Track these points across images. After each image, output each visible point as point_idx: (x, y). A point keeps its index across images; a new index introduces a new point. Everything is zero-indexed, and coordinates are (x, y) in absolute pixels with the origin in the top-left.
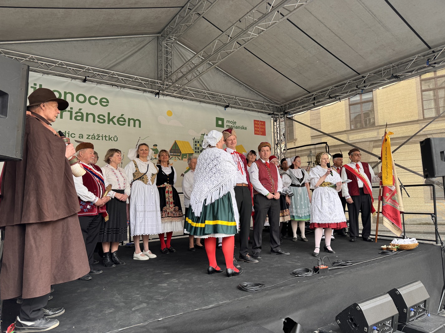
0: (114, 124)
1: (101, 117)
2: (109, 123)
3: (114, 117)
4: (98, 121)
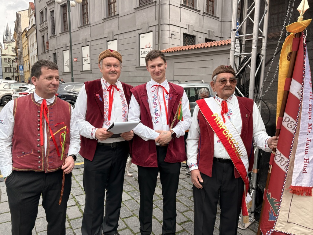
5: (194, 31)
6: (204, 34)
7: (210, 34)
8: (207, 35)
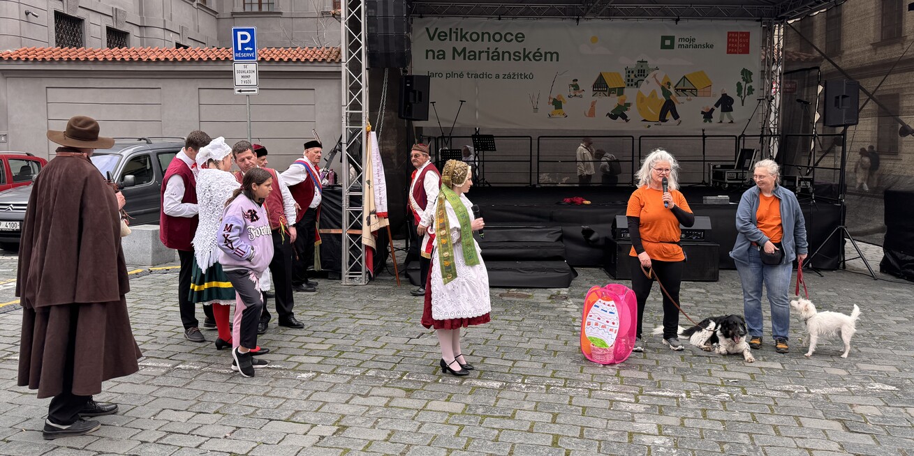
0: (530, 60)
1: (517, 54)
2: (524, 60)
3: (530, 52)
4: (514, 59)
5: (79, 9)
6: (102, 15)
7: (116, 16)
8: (110, 19)
